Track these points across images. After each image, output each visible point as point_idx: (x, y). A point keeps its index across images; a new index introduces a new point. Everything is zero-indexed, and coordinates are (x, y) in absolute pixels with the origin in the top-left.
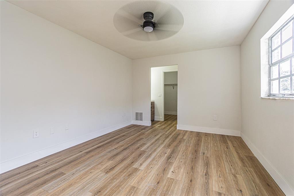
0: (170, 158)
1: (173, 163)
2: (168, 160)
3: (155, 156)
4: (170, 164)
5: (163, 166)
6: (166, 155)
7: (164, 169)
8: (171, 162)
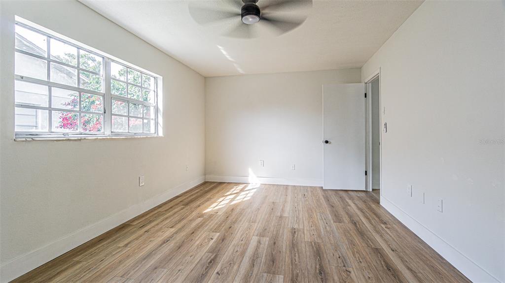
0: (211, 262)
1: (209, 252)
2: (216, 257)
3: (241, 261)
4: (212, 251)
5: (225, 245)
6: (218, 269)
7: (223, 241)
8: (211, 252)
